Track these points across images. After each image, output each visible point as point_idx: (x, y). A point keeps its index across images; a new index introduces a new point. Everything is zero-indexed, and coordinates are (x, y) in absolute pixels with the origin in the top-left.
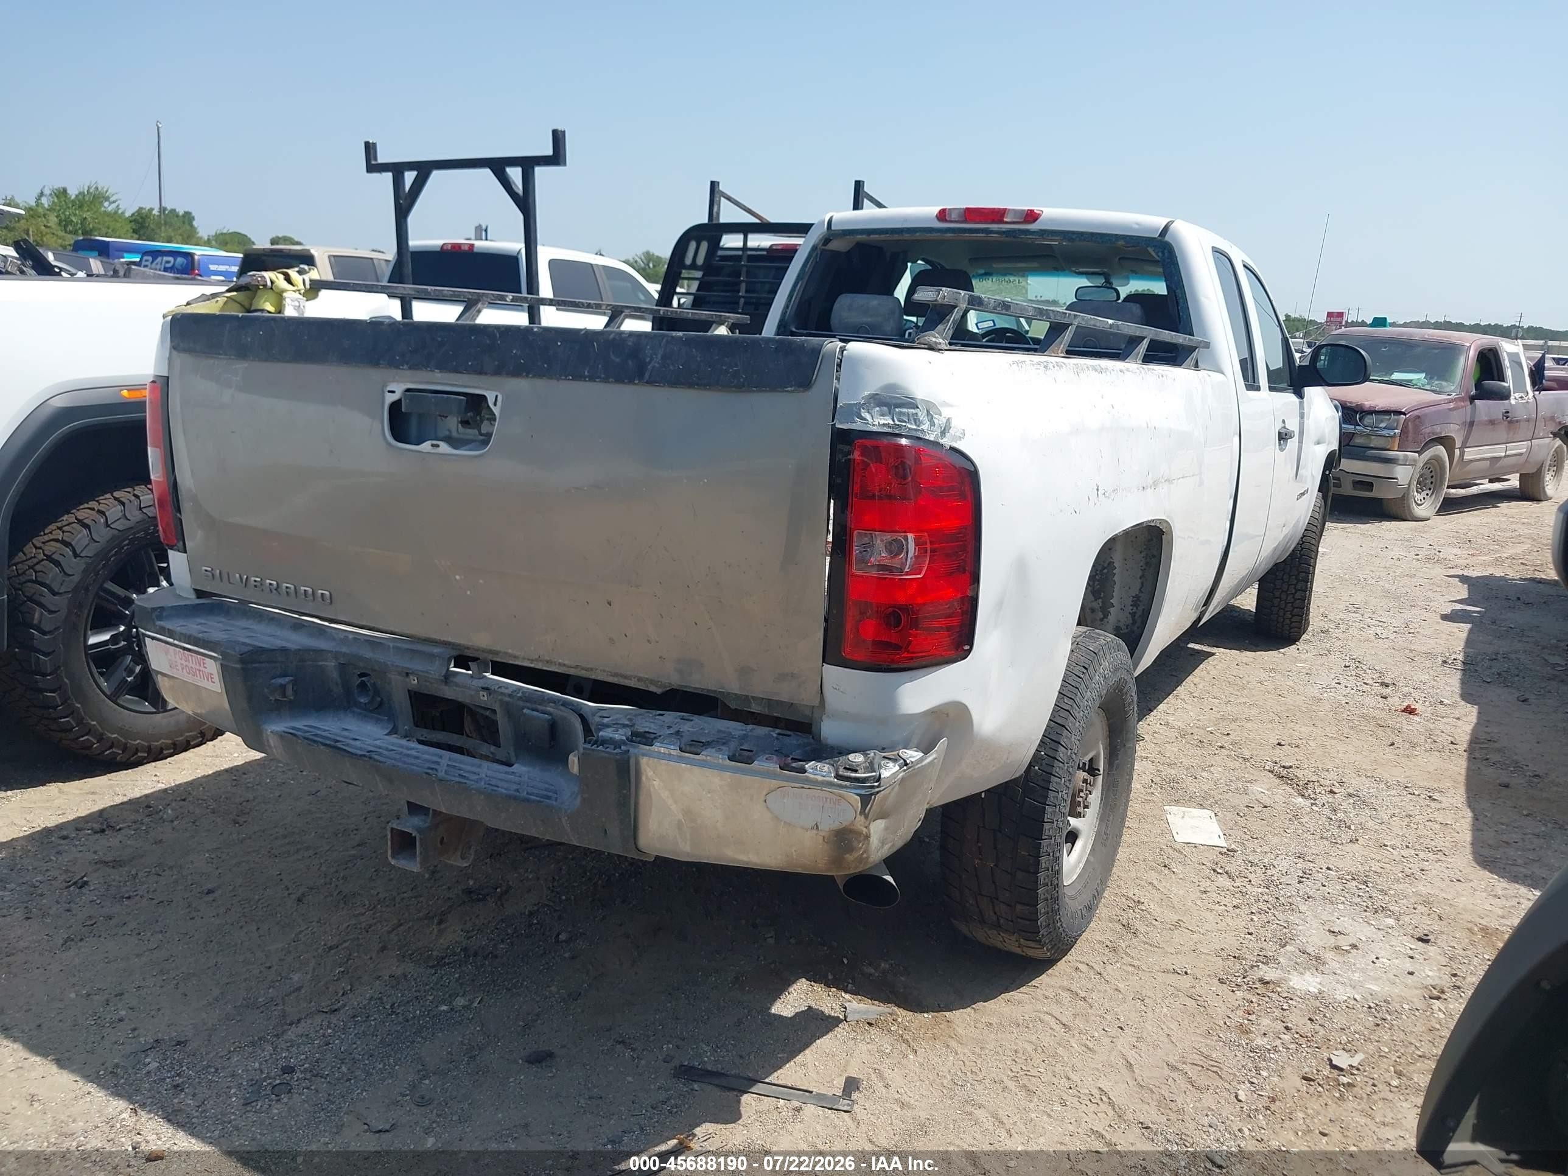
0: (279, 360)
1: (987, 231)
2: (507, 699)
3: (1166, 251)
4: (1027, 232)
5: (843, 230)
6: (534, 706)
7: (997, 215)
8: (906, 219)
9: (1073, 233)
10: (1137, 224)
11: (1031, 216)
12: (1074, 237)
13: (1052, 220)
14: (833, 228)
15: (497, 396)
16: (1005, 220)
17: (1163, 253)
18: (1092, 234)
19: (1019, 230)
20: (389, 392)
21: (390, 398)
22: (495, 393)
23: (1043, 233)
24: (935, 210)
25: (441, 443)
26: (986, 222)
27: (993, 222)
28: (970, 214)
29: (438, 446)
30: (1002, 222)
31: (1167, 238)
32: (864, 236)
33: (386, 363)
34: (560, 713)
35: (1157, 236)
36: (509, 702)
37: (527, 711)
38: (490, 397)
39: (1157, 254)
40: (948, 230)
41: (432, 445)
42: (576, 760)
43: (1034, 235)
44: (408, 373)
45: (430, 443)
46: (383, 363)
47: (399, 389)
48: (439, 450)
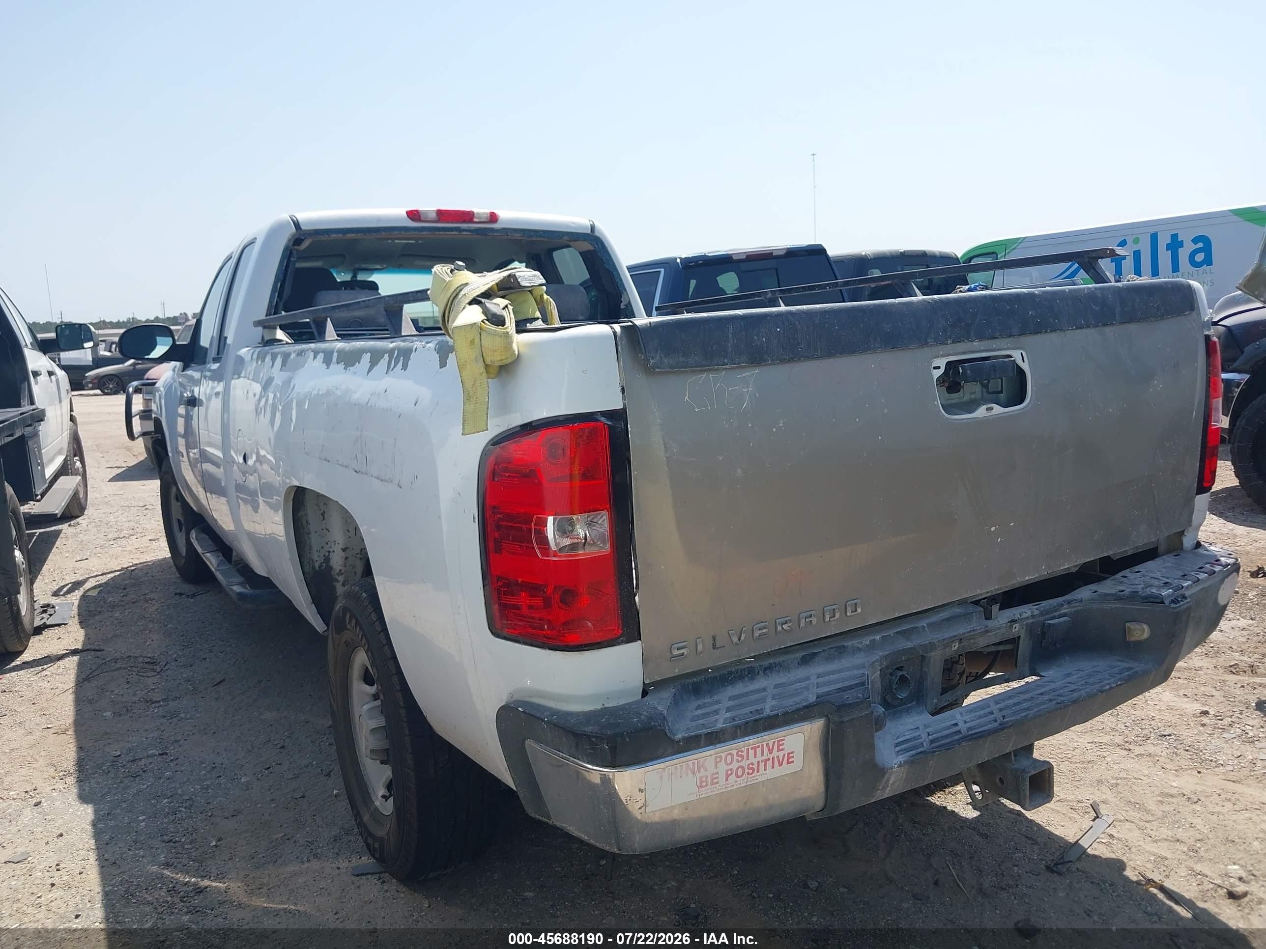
0: (807, 358)
1: (458, 229)
2: (1030, 621)
3: (599, 244)
4: (492, 230)
6: (1051, 615)
7: (467, 216)
8: (379, 219)
9: (529, 230)
10: (574, 223)
11: (493, 218)
12: (532, 233)
13: (511, 221)
14: (303, 228)
15: (1022, 354)
16: (475, 220)
17: (597, 245)
18: (544, 231)
19: (485, 229)
20: (935, 368)
21: (937, 374)
22: (1020, 351)
23: (505, 231)
24: (403, 212)
25: (995, 406)
26: (457, 222)
27: (464, 222)
28: (443, 215)
29: (992, 408)
30: (471, 221)
31: (597, 234)
32: (340, 235)
33: (933, 340)
34: (1074, 609)
35: (589, 232)
36: (1033, 622)
37: (1050, 622)
38: (1016, 355)
39: (593, 246)
40: (424, 229)
41: (988, 409)
42: (1145, 627)
43: (499, 233)
44: (951, 347)
45: (984, 407)
46: (930, 340)
47: (942, 362)
48: (994, 412)
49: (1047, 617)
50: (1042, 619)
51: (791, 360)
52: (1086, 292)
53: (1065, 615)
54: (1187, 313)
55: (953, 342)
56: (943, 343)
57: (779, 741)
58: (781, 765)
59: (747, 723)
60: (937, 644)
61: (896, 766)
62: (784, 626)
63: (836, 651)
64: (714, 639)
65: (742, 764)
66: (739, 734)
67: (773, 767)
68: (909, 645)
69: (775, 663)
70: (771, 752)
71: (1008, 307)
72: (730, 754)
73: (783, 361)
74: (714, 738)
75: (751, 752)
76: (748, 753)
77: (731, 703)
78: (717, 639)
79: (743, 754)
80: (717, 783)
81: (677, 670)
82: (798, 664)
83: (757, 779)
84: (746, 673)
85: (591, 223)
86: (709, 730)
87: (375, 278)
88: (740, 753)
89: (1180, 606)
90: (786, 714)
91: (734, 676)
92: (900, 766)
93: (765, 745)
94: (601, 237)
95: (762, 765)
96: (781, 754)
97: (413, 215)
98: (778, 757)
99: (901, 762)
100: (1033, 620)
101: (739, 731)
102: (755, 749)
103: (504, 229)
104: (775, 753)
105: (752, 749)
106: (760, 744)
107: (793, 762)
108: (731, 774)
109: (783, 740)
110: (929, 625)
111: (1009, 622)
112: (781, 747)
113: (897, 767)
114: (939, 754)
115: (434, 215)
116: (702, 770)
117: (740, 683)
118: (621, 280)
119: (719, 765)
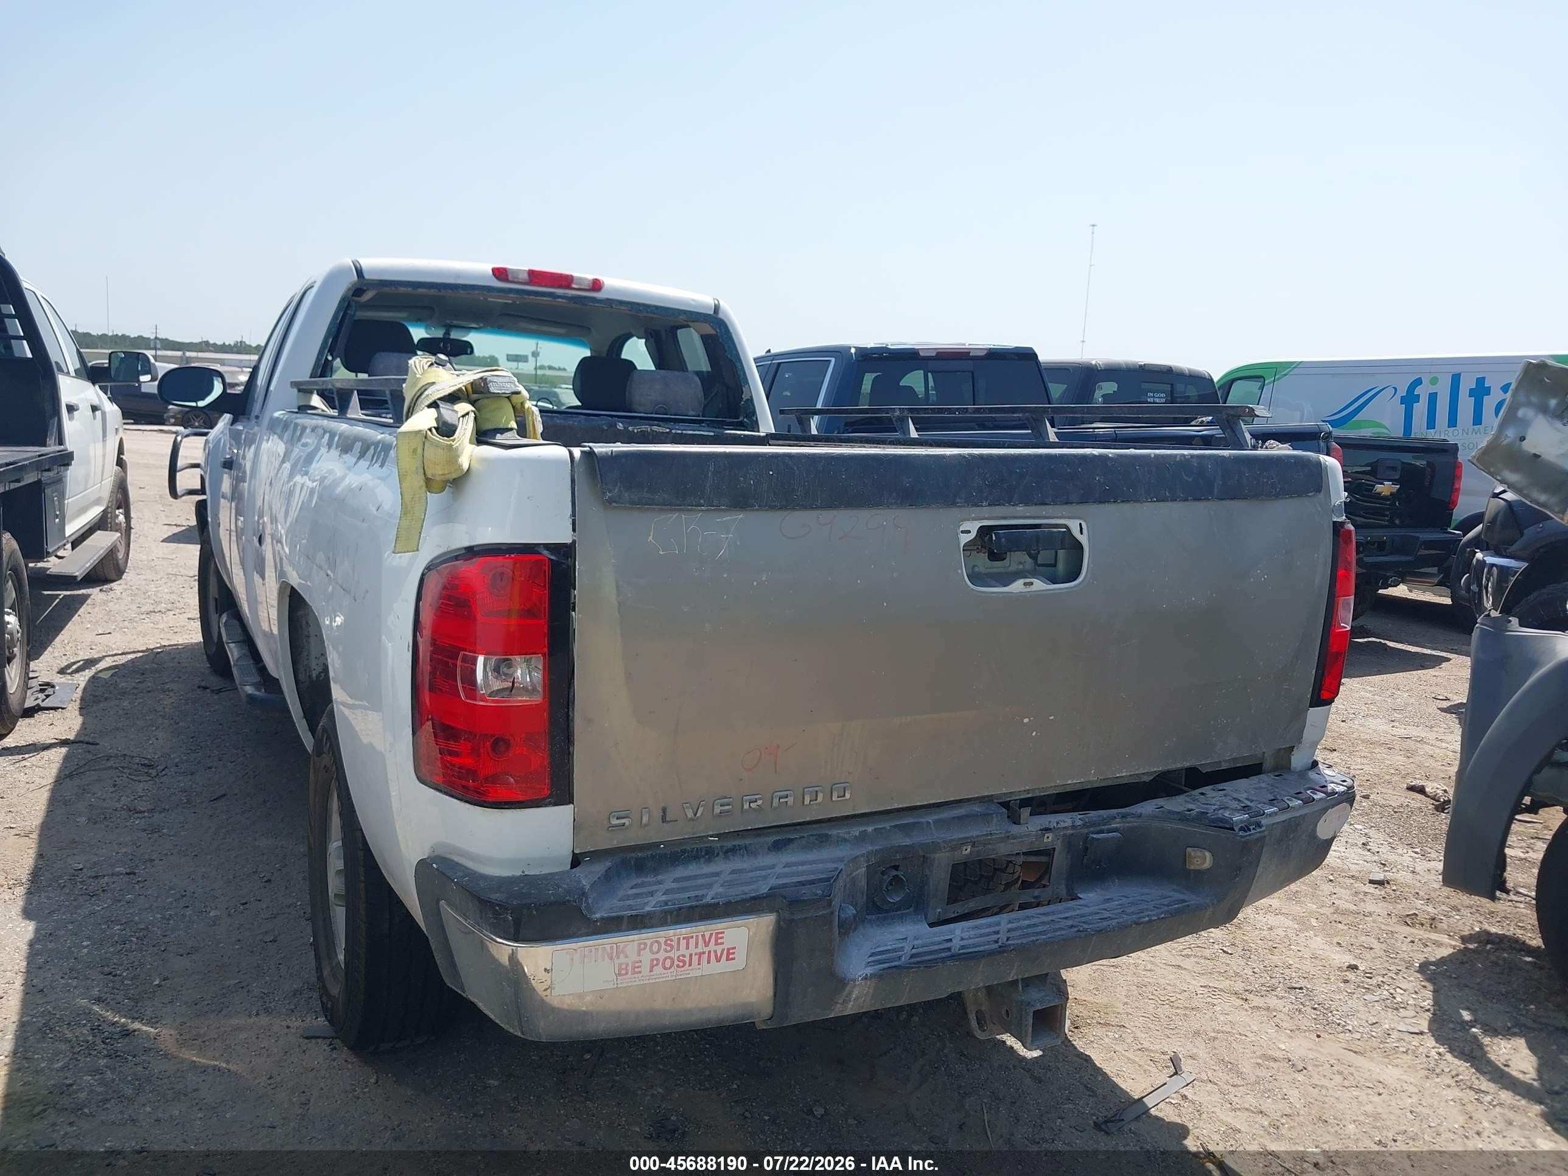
0: (805, 508)
1: (550, 295)
2: (1069, 832)
3: (722, 328)
4: (594, 299)
5: (381, 281)
6: (1098, 828)
7: (564, 281)
8: (458, 274)
9: (638, 304)
10: (694, 300)
11: (596, 285)
12: (641, 308)
13: (617, 291)
14: (367, 276)
15: (1080, 524)
16: (574, 286)
17: (720, 329)
18: (657, 307)
19: (585, 297)
20: (963, 532)
21: (965, 539)
22: (1079, 521)
23: (610, 302)
24: (487, 268)
25: (1035, 581)
26: (552, 286)
27: (560, 287)
28: (535, 276)
29: (1032, 584)
30: (569, 287)
31: (721, 316)
32: (410, 289)
33: (963, 501)
34: (1127, 825)
35: (712, 313)
36: (1072, 834)
37: (1095, 836)
38: (1074, 525)
39: (715, 329)
40: (511, 290)
41: (1025, 584)
42: (1207, 854)
43: (601, 303)
44: (985, 510)
45: (1022, 581)
46: (959, 501)
47: (974, 527)
48: (1034, 588)
49: (1092, 829)
50: (1086, 831)
51: (782, 508)
52: (1178, 459)
53: (1115, 830)
54: (1310, 494)
55: (989, 505)
56: (976, 505)
57: (717, 934)
58: (718, 960)
59: (680, 909)
60: (942, 845)
61: (860, 979)
62: (751, 805)
63: (816, 839)
64: (664, 810)
65: (671, 954)
66: (669, 920)
67: (709, 962)
68: (907, 842)
69: (739, 846)
70: (707, 944)
71: (1069, 470)
72: (657, 942)
73: (772, 508)
74: (639, 922)
75: (683, 943)
76: (679, 943)
77: (674, 885)
78: (667, 810)
79: (673, 943)
80: (640, 972)
81: (615, 842)
82: (769, 849)
83: (689, 974)
84: (703, 853)
85: (716, 302)
86: (634, 913)
87: (472, 337)
88: (669, 942)
89: (1250, 835)
90: (728, 904)
91: (688, 856)
92: (865, 978)
93: (700, 937)
94: (725, 320)
95: (695, 959)
96: (719, 949)
97: (500, 273)
98: (715, 952)
99: (867, 975)
100: (1072, 832)
101: (669, 917)
102: (687, 939)
103: (608, 299)
104: (712, 946)
105: (684, 938)
106: (694, 935)
107: (734, 959)
108: (657, 965)
109: (724, 933)
110: (936, 822)
111: (1041, 830)
112: (719, 941)
113: (862, 980)
114: (915, 972)
115: (525, 276)
116: (622, 956)
117: (694, 864)
118: (745, 373)
119: (642, 952)
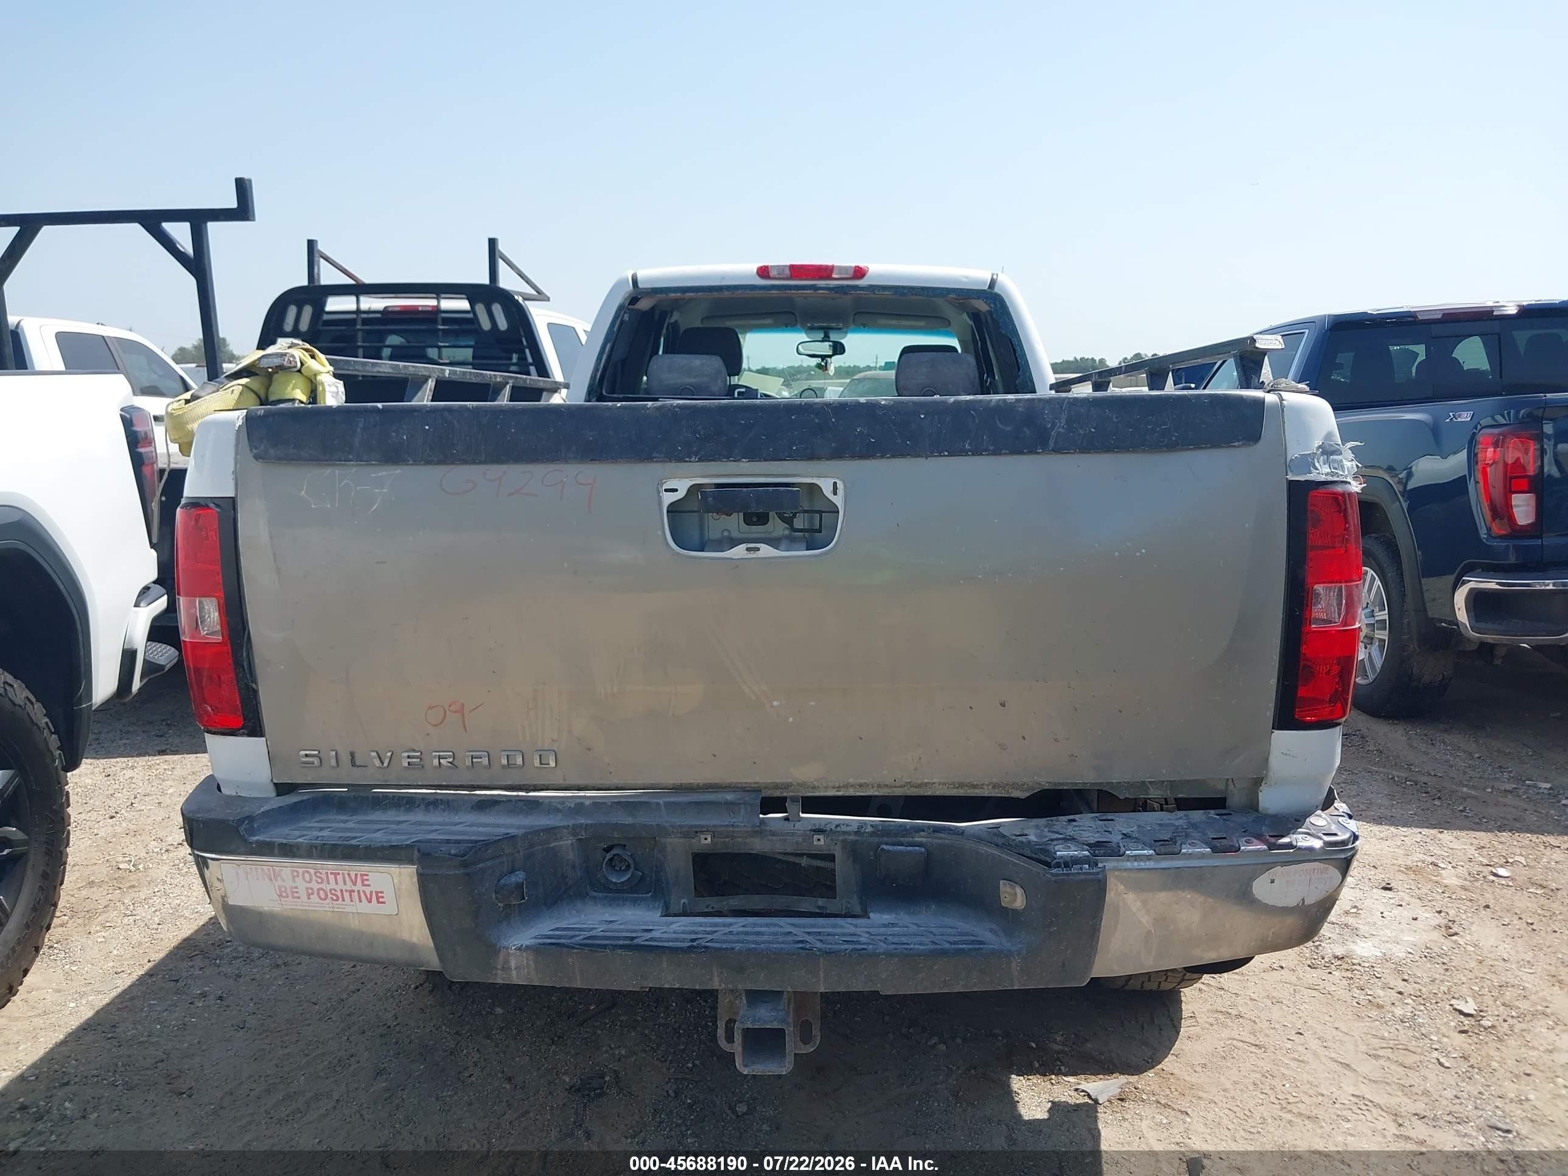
0: (465, 462)
1: (813, 287)
2: (852, 837)
3: (997, 302)
4: (855, 287)
5: (652, 289)
6: (895, 840)
7: (824, 272)
9: (903, 287)
10: (966, 277)
11: (859, 273)
12: (905, 291)
13: (881, 276)
14: (640, 286)
15: (835, 484)
16: (834, 276)
17: (995, 304)
18: (923, 288)
19: (848, 286)
20: (666, 490)
21: (669, 498)
22: (831, 481)
23: (872, 288)
24: (752, 268)
25: (762, 546)
26: (813, 278)
27: (821, 278)
28: (797, 271)
29: (758, 549)
30: (829, 278)
31: (996, 290)
32: (679, 294)
33: (662, 455)
34: (936, 841)
35: (986, 288)
36: (857, 840)
37: (885, 847)
38: (826, 486)
39: (989, 305)
40: (773, 287)
41: (748, 549)
42: (1019, 891)
43: (863, 290)
44: (698, 467)
45: (743, 546)
46: (657, 455)
47: (682, 486)
48: (759, 554)
49: (886, 839)
50: (876, 840)
51: (440, 462)
53: (920, 845)
55: (700, 460)
56: (682, 461)
57: (362, 875)
58: (370, 901)
59: (324, 844)
60: (671, 829)
61: (513, 948)
62: (441, 761)
63: (525, 805)
64: (352, 755)
65: (323, 886)
66: (315, 854)
67: (360, 901)
68: (629, 820)
69: (442, 800)
70: (355, 884)
71: (817, 421)
72: (308, 872)
73: (429, 463)
74: (288, 851)
75: (331, 877)
76: (327, 877)
78: (356, 755)
79: (322, 876)
80: (299, 898)
81: (310, 778)
82: (472, 808)
83: (344, 909)
84: (404, 802)
85: (995, 277)
86: (285, 841)
88: (318, 874)
90: (368, 848)
91: (389, 803)
92: (519, 949)
93: (346, 875)
94: (1002, 295)
95: (347, 895)
96: (368, 890)
97: (763, 272)
98: (364, 892)
99: (522, 946)
100: (856, 838)
101: (314, 850)
102: (336, 875)
103: (871, 286)
104: (359, 886)
105: (331, 873)
106: (341, 872)
107: (384, 903)
108: (313, 894)
109: (367, 875)
110: (667, 804)
111: (811, 830)
112: (366, 882)
113: (515, 949)
114: (578, 953)
115: (787, 272)
116: (280, 880)
117: (394, 811)
118: (1022, 349)
119: (296, 879)
